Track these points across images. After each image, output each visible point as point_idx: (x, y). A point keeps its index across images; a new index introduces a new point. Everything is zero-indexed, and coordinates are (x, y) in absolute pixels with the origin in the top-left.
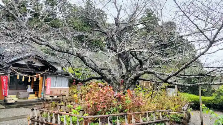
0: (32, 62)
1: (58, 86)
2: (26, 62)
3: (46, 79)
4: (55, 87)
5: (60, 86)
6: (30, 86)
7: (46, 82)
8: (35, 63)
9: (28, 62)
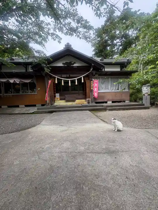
0: (70, 63)
3: (92, 81)
7: (92, 85)
8: (75, 63)
9: (66, 63)
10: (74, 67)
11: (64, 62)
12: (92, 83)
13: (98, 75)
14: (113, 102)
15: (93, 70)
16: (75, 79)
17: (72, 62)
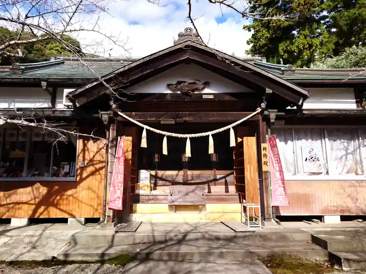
2: (169, 85)
3: (264, 141)
7: (265, 155)
8: (206, 84)
10: (204, 97)
11: (174, 82)
12: (265, 149)
13: (283, 122)
14: (343, 218)
15: (268, 106)
16: (206, 134)
17: (198, 81)
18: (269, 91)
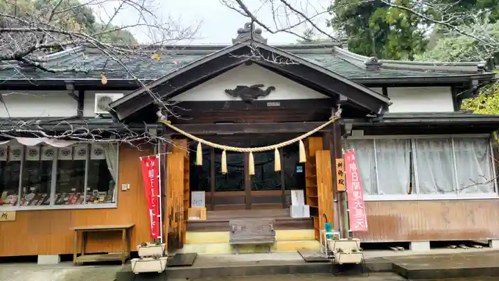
0: (256, 90)
1: (425, 191)
2: (227, 91)
3: (340, 156)
4: (413, 197)
5: (441, 191)
6: (301, 192)
7: (341, 173)
8: (271, 89)
9: (240, 90)
10: (269, 104)
11: (233, 88)
12: (340, 165)
13: (362, 132)
14: (434, 245)
15: (343, 115)
16: (272, 147)
17: (262, 86)
18: (343, 98)
